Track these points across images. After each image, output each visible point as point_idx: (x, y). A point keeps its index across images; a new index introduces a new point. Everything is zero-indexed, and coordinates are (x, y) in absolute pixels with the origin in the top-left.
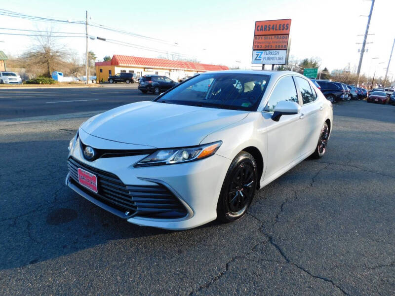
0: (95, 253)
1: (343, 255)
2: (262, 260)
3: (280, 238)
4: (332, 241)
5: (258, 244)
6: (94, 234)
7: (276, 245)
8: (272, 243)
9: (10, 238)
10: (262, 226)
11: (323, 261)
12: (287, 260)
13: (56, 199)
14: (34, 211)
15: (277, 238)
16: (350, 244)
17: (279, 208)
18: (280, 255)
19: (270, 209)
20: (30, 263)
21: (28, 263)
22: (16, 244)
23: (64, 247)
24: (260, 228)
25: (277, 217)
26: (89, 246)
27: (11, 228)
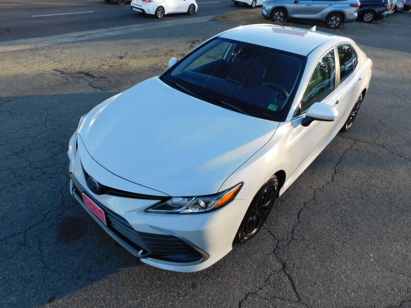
0: (110, 287)
1: (354, 291)
2: (274, 297)
3: (293, 266)
4: (346, 271)
5: (271, 274)
6: (107, 258)
7: (289, 276)
8: (285, 272)
9: (23, 263)
10: (277, 247)
11: (334, 300)
12: (299, 298)
13: (62, 200)
14: (42, 221)
15: (291, 265)
16: (363, 274)
17: (295, 217)
18: (292, 291)
19: (287, 218)
20: (48, 302)
21: (46, 302)
22: (31, 273)
23: (79, 278)
24: (275, 250)
25: (293, 232)
26: (103, 277)
27: (22, 248)
